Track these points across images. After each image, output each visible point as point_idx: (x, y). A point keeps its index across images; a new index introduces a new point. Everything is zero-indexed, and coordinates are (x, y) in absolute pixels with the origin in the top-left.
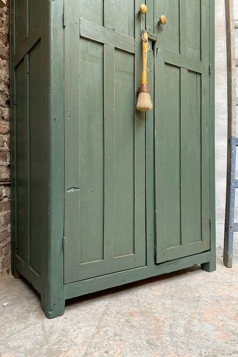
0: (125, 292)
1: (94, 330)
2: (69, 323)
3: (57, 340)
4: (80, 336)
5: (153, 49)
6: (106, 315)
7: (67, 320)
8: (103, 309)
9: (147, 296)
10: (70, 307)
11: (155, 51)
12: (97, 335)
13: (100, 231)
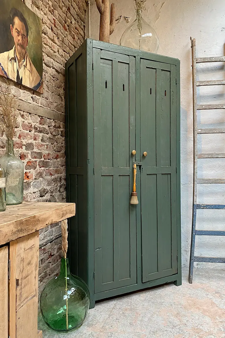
0: (126, 296)
1: (107, 316)
2: (97, 312)
3: (91, 320)
4: (101, 318)
5: (140, 169)
6: (114, 309)
7: (96, 310)
8: (113, 306)
9: (136, 300)
10: (98, 304)
11: (141, 170)
12: (109, 319)
13: (112, 268)
